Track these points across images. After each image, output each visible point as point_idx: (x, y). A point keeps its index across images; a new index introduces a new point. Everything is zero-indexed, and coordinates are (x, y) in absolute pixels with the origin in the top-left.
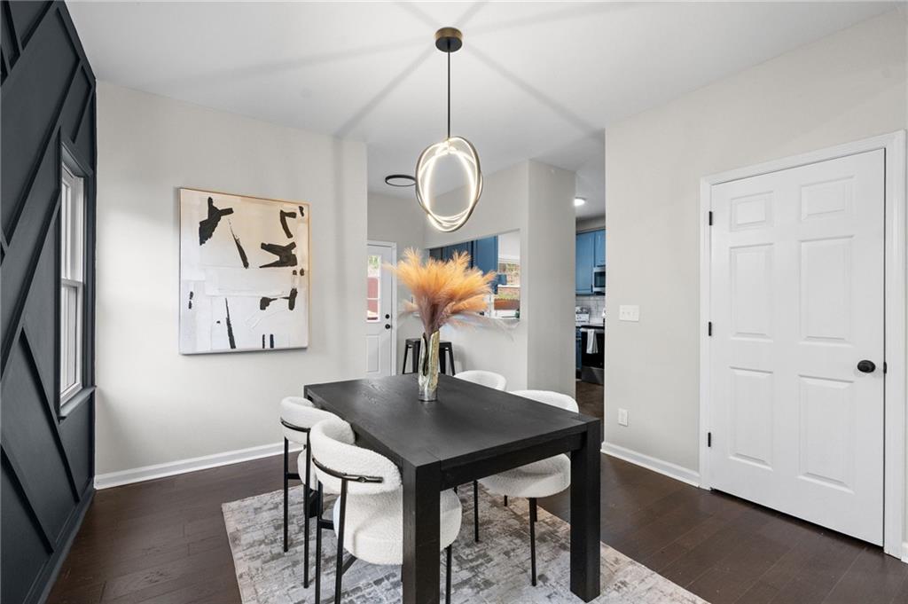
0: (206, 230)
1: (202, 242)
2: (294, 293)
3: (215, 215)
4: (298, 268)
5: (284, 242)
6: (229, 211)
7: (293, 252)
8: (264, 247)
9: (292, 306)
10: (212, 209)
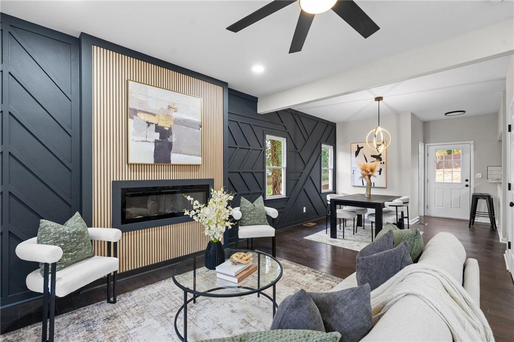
0: (357, 153)
1: (356, 157)
2: (381, 170)
3: (359, 149)
4: (382, 162)
5: (378, 154)
6: (363, 147)
7: (381, 157)
8: (372, 156)
9: (380, 174)
10: (358, 147)
